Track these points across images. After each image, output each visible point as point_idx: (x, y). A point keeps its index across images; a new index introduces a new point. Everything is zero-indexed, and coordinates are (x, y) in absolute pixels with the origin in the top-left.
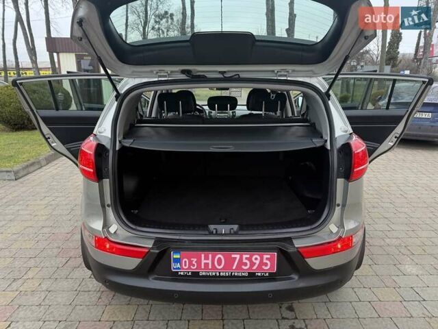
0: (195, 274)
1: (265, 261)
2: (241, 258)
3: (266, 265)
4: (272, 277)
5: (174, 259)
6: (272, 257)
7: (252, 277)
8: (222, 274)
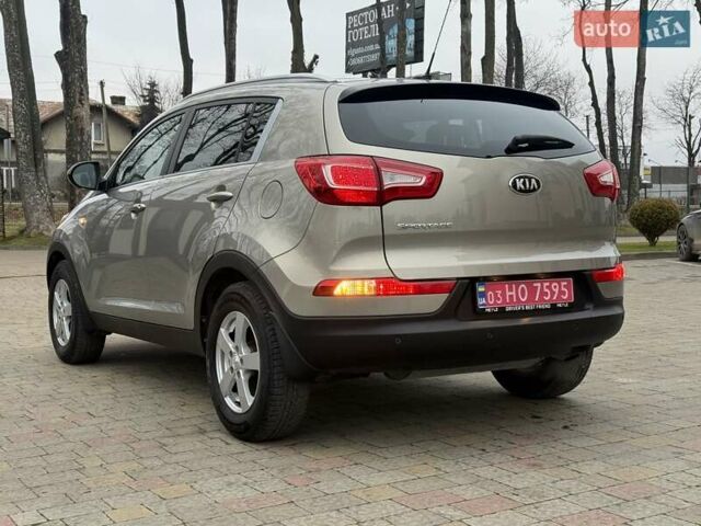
0: (502, 310)
1: (563, 289)
2: (542, 286)
3: (564, 293)
4: (571, 308)
5: (480, 292)
6: (569, 283)
7: (554, 309)
8: (527, 308)
